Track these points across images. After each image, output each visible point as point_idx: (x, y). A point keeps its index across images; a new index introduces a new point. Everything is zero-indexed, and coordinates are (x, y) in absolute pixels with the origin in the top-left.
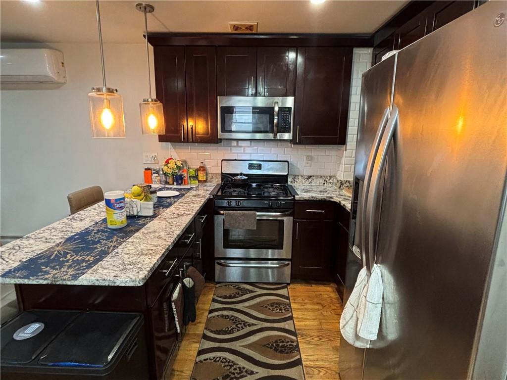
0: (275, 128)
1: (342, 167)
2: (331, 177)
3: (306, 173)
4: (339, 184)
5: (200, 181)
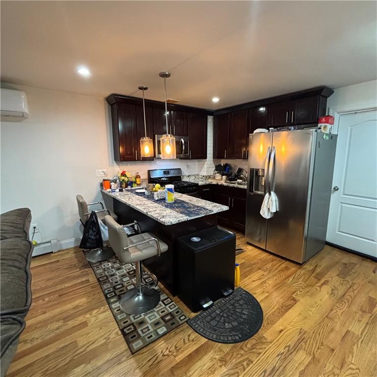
0: (183, 152)
1: (205, 169)
3: (187, 174)
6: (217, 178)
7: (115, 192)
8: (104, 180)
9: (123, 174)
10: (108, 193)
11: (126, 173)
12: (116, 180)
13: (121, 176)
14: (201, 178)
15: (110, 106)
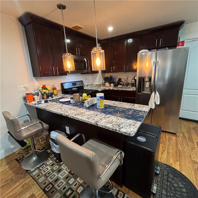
6: (107, 86)
7: (41, 103)
8: (27, 94)
9: (44, 87)
10: (34, 105)
11: (47, 87)
12: (38, 93)
13: (42, 89)
14: (95, 86)
15: (23, 27)
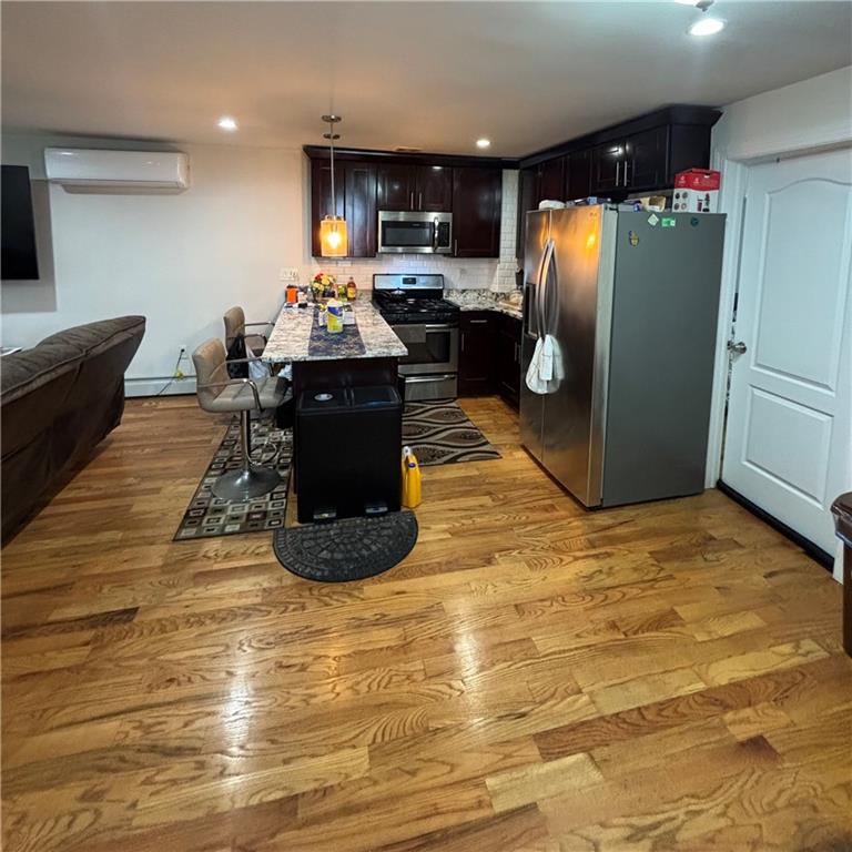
0: (436, 242)
1: (497, 279)
2: (484, 290)
3: (460, 287)
4: (494, 297)
5: (349, 299)
8: (290, 287)
9: (318, 279)
11: (323, 278)
12: (307, 288)
13: (315, 282)
